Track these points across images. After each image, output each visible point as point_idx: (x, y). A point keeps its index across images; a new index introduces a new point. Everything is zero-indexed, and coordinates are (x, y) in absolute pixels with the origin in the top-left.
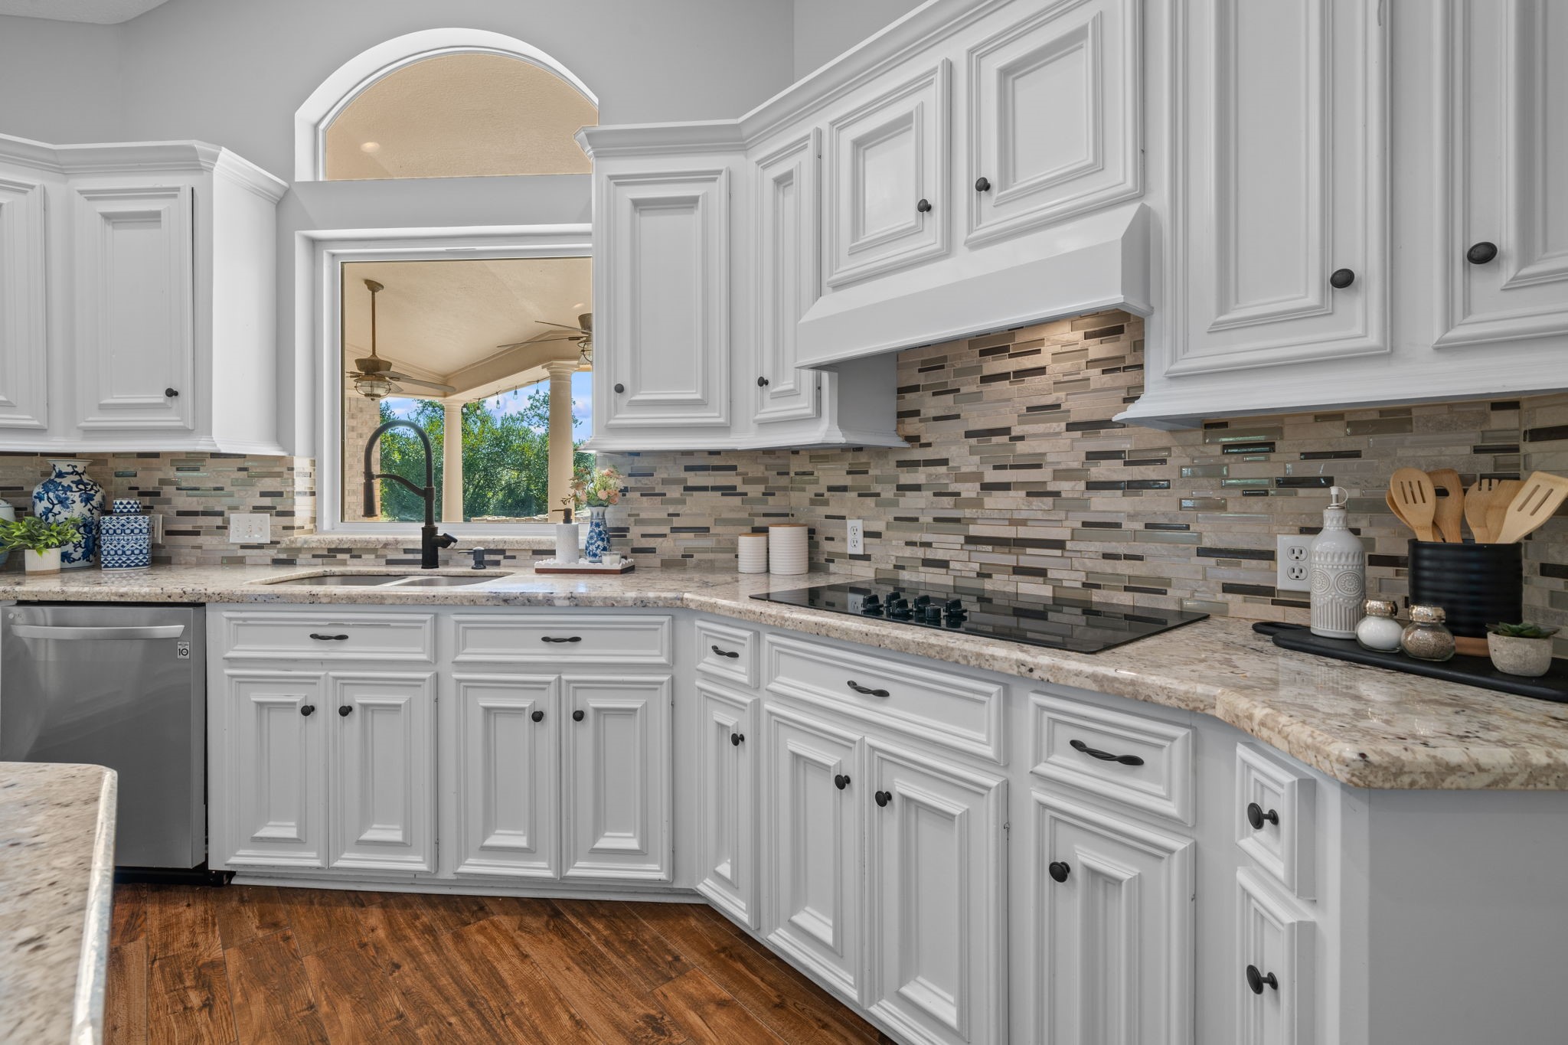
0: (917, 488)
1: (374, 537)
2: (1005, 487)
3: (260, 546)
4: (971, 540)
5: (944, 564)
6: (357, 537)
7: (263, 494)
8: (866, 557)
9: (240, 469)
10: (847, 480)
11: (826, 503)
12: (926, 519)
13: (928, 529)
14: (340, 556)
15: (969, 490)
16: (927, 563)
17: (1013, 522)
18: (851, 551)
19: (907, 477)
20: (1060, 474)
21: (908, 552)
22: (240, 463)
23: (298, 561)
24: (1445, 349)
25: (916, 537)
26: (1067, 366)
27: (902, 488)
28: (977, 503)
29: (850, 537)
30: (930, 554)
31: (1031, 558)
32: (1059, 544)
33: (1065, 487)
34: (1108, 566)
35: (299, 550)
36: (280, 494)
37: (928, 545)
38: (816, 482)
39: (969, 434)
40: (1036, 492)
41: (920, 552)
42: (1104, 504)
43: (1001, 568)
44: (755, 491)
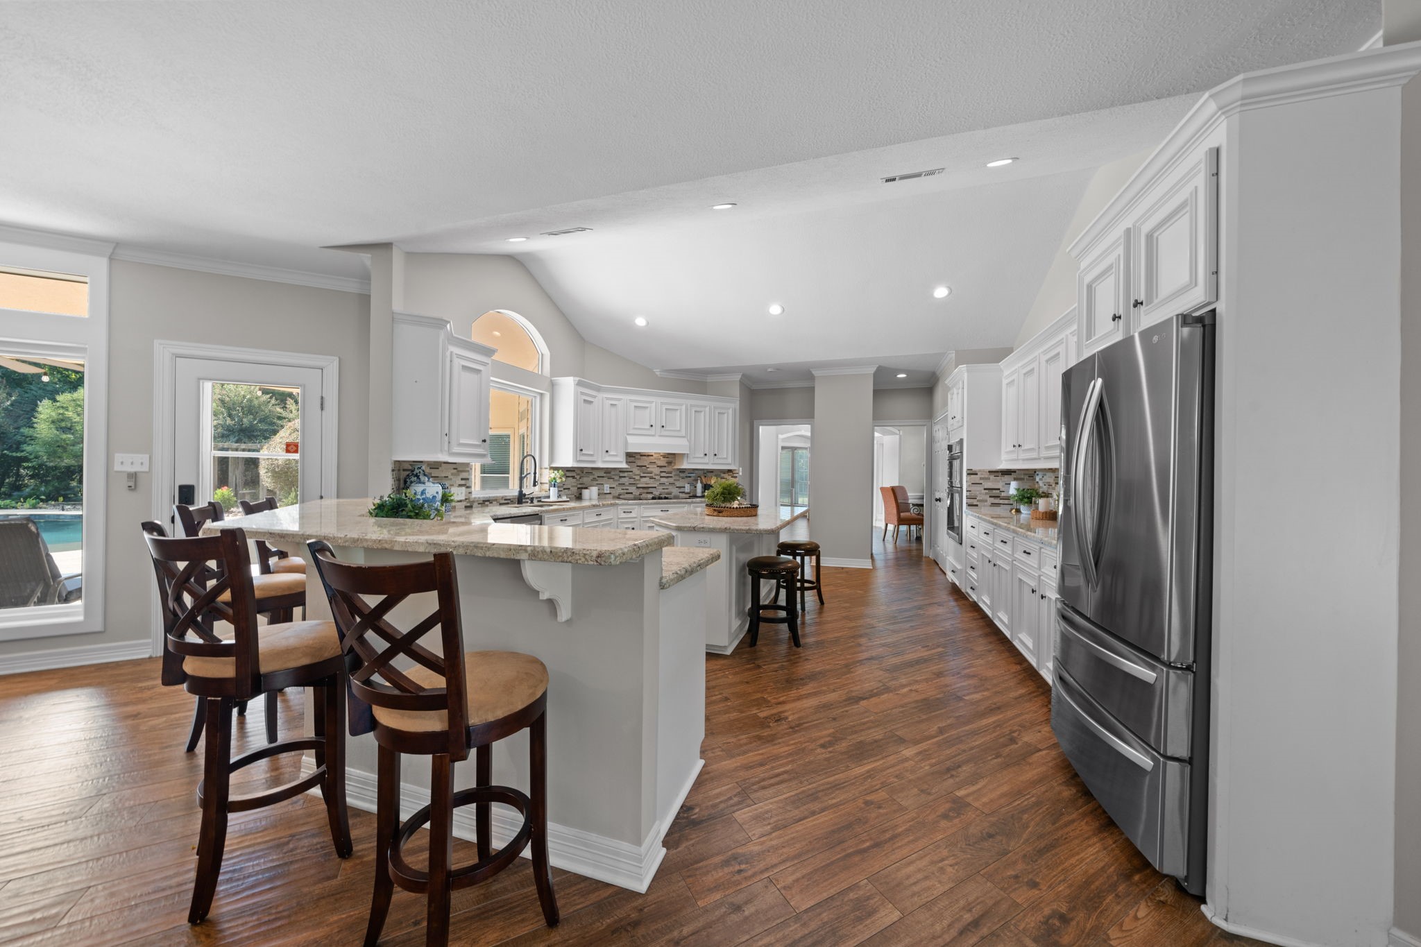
0: (625, 477)
1: (498, 495)
2: (645, 477)
3: (461, 501)
4: (637, 488)
5: (632, 493)
6: (491, 495)
7: (462, 479)
8: (610, 493)
9: (455, 469)
10: (605, 475)
11: (597, 480)
12: (627, 484)
13: (627, 486)
14: (486, 503)
15: (637, 478)
16: (627, 493)
17: (647, 484)
18: (605, 492)
19: (622, 475)
20: (656, 475)
21: (622, 491)
22: (454, 466)
23: (474, 506)
24: (713, 464)
25: (624, 488)
26: (657, 455)
27: (620, 477)
28: (639, 480)
29: (605, 488)
30: (628, 491)
31: (650, 490)
32: (655, 487)
33: (656, 477)
34: (663, 491)
35: (474, 502)
36: (468, 479)
37: (628, 489)
38: (594, 475)
39: (638, 466)
40: (651, 478)
41: (626, 491)
42: (663, 480)
43: (644, 493)
44: (578, 477)
